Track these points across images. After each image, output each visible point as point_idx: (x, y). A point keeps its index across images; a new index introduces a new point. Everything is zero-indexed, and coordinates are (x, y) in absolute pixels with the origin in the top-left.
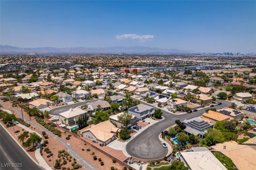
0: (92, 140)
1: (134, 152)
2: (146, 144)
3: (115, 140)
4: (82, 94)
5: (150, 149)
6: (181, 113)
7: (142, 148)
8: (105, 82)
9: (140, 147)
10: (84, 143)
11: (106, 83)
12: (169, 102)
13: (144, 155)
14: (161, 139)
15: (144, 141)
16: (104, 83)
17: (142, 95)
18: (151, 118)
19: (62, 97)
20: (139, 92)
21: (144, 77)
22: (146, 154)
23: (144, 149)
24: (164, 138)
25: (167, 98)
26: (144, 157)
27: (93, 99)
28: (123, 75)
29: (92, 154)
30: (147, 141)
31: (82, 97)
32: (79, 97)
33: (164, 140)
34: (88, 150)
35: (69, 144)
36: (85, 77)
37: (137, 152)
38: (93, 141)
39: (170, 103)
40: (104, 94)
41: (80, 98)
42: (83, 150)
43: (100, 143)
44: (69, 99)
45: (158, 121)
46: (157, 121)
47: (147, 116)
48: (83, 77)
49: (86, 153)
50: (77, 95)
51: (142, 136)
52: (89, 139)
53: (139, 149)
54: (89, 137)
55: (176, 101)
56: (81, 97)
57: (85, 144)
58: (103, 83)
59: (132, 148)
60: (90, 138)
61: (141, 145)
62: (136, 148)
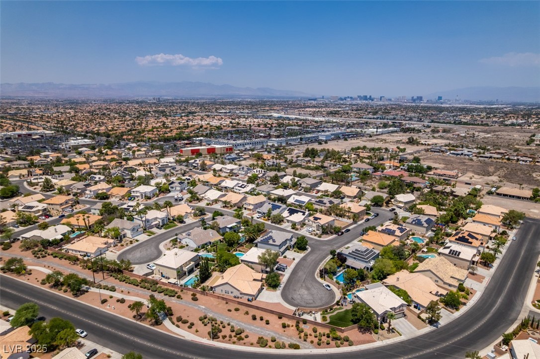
0: (233, 295)
2: (306, 290)
3: (263, 290)
4: (156, 219)
5: (312, 295)
6: (329, 236)
7: (303, 295)
8: (176, 187)
9: (300, 294)
10: (225, 302)
11: (178, 188)
12: (309, 221)
13: (310, 304)
14: (320, 280)
15: (300, 286)
16: (174, 189)
17: (258, 210)
18: (292, 251)
19: (124, 228)
20: (253, 205)
21: (241, 169)
22: (311, 301)
23: (305, 296)
24: (325, 277)
25: (302, 214)
26: (310, 305)
27: (177, 225)
28: (194, 163)
29: (246, 313)
30: (304, 285)
32: (152, 224)
33: (325, 280)
34: (237, 310)
35: (204, 307)
36: (124, 174)
37: (299, 301)
38: (235, 297)
39: (311, 222)
42: (230, 311)
43: (247, 297)
44: (138, 231)
45: (305, 254)
46: (302, 255)
47: (287, 249)
48: (119, 174)
49: (237, 314)
51: (294, 280)
53: (299, 297)
54: (226, 293)
55: (320, 219)
57: (227, 303)
58: (172, 188)
60: (228, 293)
61: (298, 291)
62: (295, 296)
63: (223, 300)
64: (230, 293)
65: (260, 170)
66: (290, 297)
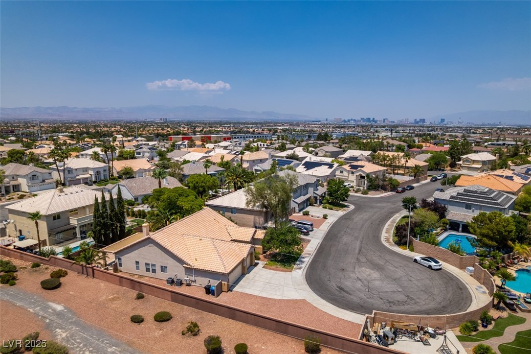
0: (165, 276)
1: (352, 297)
2: (371, 269)
3: (256, 269)
4: (86, 170)
7: (368, 281)
8: (144, 152)
9: (359, 279)
10: (135, 293)
11: (147, 155)
12: (342, 172)
14: (398, 250)
15: (354, 260)
16: (141, 155)
18: (318, 206)
19: (17, 176)
21: (238, 145)
23: (377, 283)
24: (410, 244)
25: (328, 166)
28: (181, 144)
29: (189, 329)
30: (363, 260)
31: (87, 178)
32: (78, 177)
33: (413, 249)
34: (163, 318)
35: (59, 308)
36: (86, 147)
38: (171, 282)
39: (345, 174)
40: (149, 170)
41: (79, 180)
42: (137, 320)
43: (204, 281)
44: (44, 181)
45: (345, 212)
47: (308, 203)
48: (79, 146)
49: (158, 333)
50: (70, 171)
52: (150, 274)
53: (359, 285)
54: (148, 270)
55: (363, 167)
56: (84, 179)
57: (140, 297)
58: (139, 153)
59: (334, 285)
60: (154, 271)
61: (354, 272)
62: (348, 284)
63: (133, 288)
64: (158, 269)
65: (262, 144)
66: (333, 285)
